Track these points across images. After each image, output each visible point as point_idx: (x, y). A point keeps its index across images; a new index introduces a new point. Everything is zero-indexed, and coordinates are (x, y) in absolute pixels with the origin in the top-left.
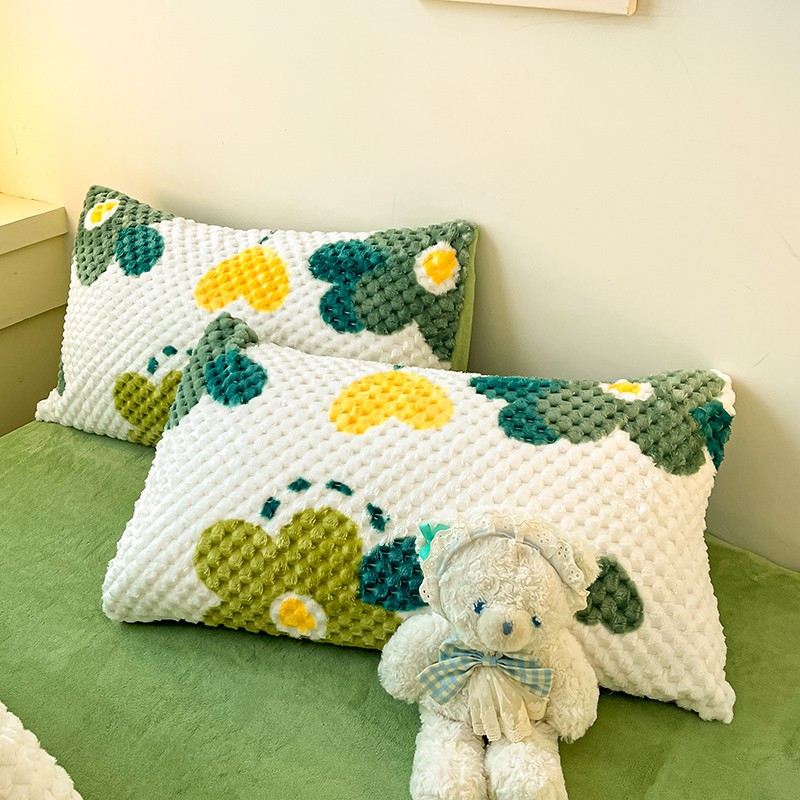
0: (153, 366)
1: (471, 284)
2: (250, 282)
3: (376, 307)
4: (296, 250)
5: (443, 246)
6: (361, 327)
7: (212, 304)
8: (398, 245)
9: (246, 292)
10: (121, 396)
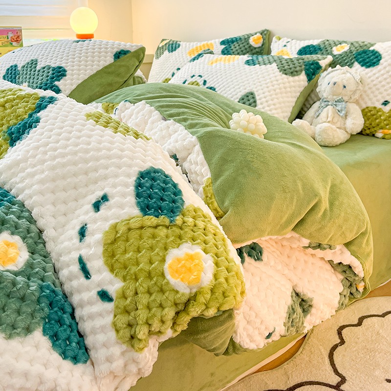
0: (173, 75)
1: (266, 45)
2: (203, 49)
3: (237, 50)
4: (218, 41)
5: (258, 34)
8: (246, 36)
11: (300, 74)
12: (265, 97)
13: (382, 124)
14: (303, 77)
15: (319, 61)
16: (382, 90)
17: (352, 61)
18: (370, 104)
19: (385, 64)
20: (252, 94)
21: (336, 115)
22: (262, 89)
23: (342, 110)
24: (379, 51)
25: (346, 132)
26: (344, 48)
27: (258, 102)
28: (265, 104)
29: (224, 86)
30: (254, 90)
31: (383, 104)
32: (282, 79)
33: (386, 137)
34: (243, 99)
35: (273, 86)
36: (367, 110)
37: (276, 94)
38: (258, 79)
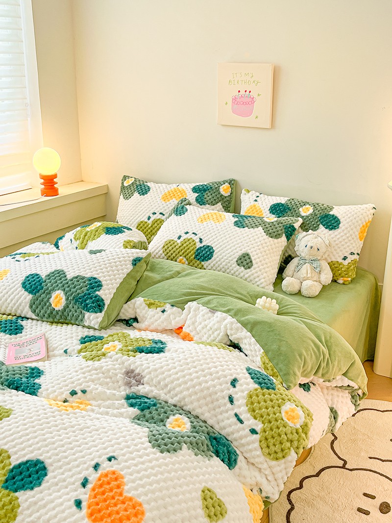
0: (149, 218)
1: (234, 194)
2: (176, 195)
3: (210, 199)
4: (188, 187)
5: (227, 184)
6: (206, 204)
7: (166, 201)
8: (215, 184)
9: (175, 198)
10: (139, 228)
11: (282, 236)
12: (259, 258)
13: (343, 274)
14: (284, 238)
15: (294, 224)
16: (342, 248)
17: (318, 223)
18: (334, 260)
19: (343, 228)
20: (248, 255)
21: (313, 271)
22: (255, 251)
23: (317, 267)
24: (337, 216)
25: (321, 283)
26: (309, 210)
27: (253, 262)
28: (259, 264)
29: (221, 246)
30: (249, 252)
31: (343, 259)
32: (270, 242)
33: (345, 283)
34: (240, 259)
35: (263, 248)
36: (331, 264)
37: (267, 255)
38: (250, 241)
